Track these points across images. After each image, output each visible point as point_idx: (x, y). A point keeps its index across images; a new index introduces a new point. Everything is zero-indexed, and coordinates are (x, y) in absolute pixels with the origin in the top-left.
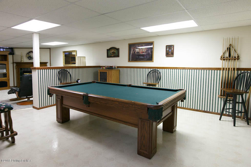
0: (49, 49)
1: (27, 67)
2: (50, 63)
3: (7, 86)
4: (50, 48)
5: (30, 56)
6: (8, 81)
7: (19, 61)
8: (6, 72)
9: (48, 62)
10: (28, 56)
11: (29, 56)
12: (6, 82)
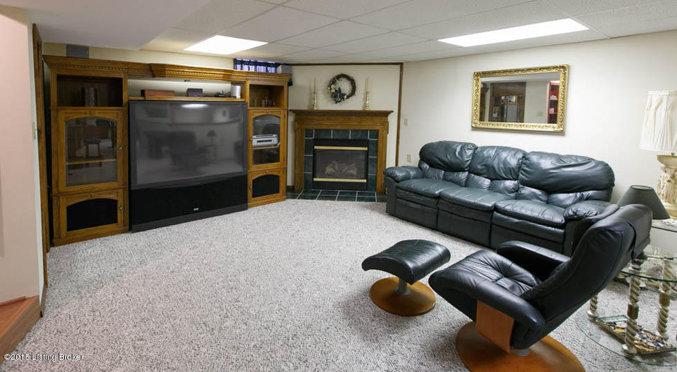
0: (399, 66)
1: (325, 127)
2: (397, 115)
3: (278, 192)
4: (401, 64)
5: (339, 89)
6: (280, 175)
7: (304, 106)
8: (276, 145)
9: (393, 112)
10: (333, 91)
11: (336, 91)
12: (278, 177)
